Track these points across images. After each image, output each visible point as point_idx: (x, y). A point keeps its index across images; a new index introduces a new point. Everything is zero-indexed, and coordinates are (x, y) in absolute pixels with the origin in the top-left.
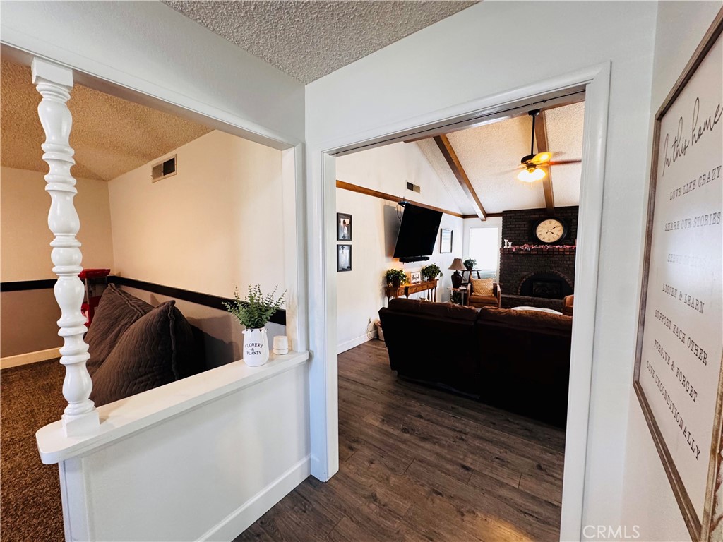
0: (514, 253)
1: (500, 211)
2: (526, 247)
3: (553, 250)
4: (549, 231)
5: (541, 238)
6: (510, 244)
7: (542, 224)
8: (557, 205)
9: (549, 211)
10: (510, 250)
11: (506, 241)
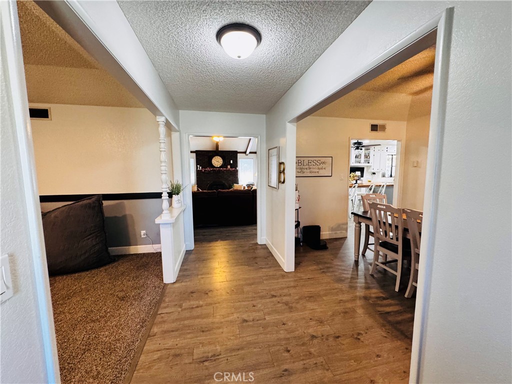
0: (203, 172)
1: (194, 150)
2: (208, 169)
3: (219, 171)
4: (217, 162)
5: (214, 164)
6: (201, 167)
7: (214, 158)
8: (219, 150)
9: (216, 152)
10: (201, 171)
11: (198, 166)
